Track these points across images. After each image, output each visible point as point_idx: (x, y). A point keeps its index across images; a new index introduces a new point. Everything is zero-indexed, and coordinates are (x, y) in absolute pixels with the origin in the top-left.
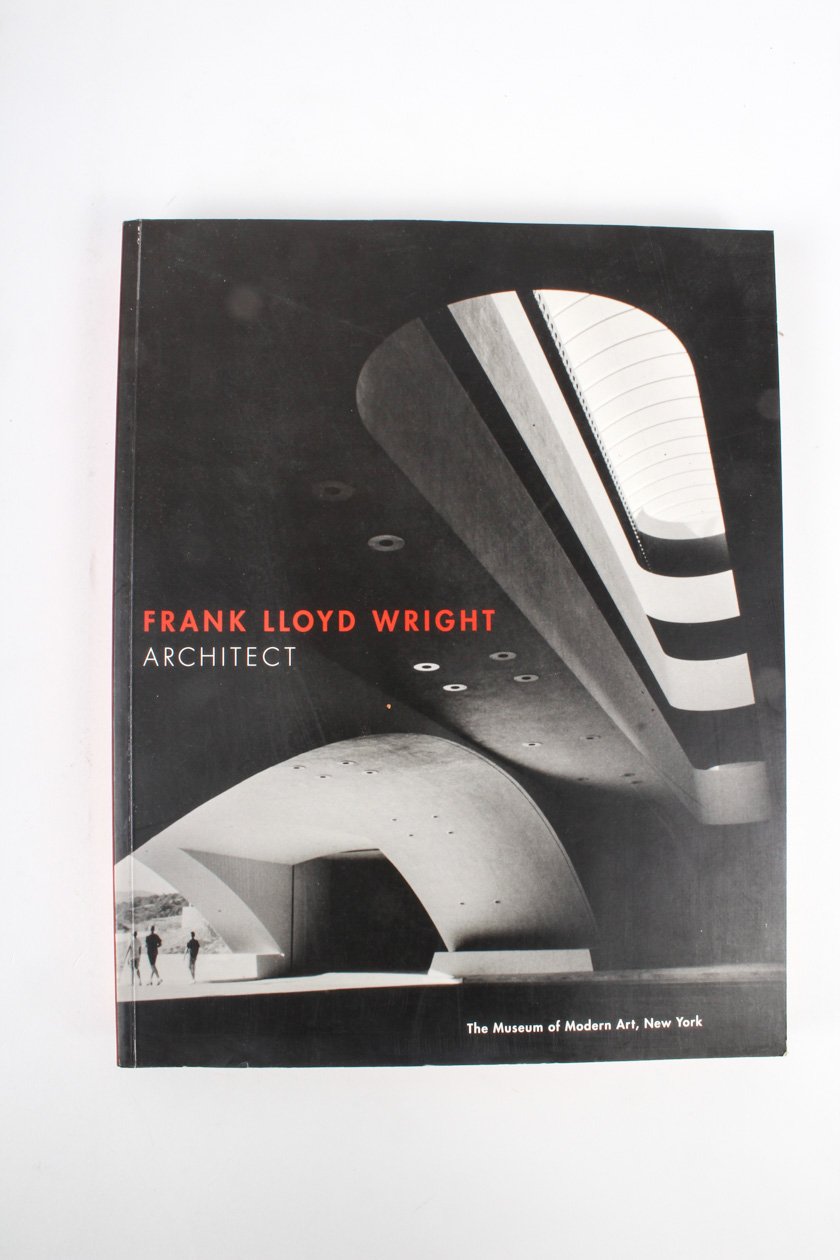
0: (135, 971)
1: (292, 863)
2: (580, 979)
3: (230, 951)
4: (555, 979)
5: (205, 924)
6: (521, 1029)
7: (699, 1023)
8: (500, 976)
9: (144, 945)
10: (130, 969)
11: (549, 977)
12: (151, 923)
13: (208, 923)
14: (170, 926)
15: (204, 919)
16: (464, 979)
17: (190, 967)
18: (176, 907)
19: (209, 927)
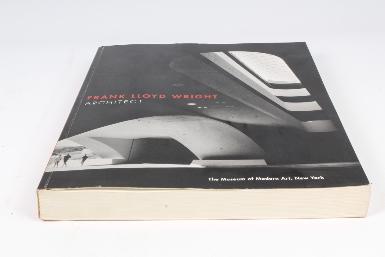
0: (57, 164)
1: (133, 139)
2: (261, 167)
3: (101, 158)
4: (249, 167)
5: (92, 153)
6: (235, 179)
7: (322, 178)
8: (223, 166)
9: (63, 158)
10: (54, 164)
11: (246, 166)
12: (68, 153)
13: (93, 152)
14: (76, 153)
15: (91, 151)
16: (207, 166)
17: (82, 163)
18: (81, 149)
19: (93, 153)
